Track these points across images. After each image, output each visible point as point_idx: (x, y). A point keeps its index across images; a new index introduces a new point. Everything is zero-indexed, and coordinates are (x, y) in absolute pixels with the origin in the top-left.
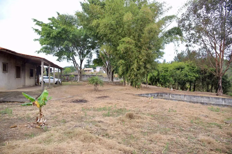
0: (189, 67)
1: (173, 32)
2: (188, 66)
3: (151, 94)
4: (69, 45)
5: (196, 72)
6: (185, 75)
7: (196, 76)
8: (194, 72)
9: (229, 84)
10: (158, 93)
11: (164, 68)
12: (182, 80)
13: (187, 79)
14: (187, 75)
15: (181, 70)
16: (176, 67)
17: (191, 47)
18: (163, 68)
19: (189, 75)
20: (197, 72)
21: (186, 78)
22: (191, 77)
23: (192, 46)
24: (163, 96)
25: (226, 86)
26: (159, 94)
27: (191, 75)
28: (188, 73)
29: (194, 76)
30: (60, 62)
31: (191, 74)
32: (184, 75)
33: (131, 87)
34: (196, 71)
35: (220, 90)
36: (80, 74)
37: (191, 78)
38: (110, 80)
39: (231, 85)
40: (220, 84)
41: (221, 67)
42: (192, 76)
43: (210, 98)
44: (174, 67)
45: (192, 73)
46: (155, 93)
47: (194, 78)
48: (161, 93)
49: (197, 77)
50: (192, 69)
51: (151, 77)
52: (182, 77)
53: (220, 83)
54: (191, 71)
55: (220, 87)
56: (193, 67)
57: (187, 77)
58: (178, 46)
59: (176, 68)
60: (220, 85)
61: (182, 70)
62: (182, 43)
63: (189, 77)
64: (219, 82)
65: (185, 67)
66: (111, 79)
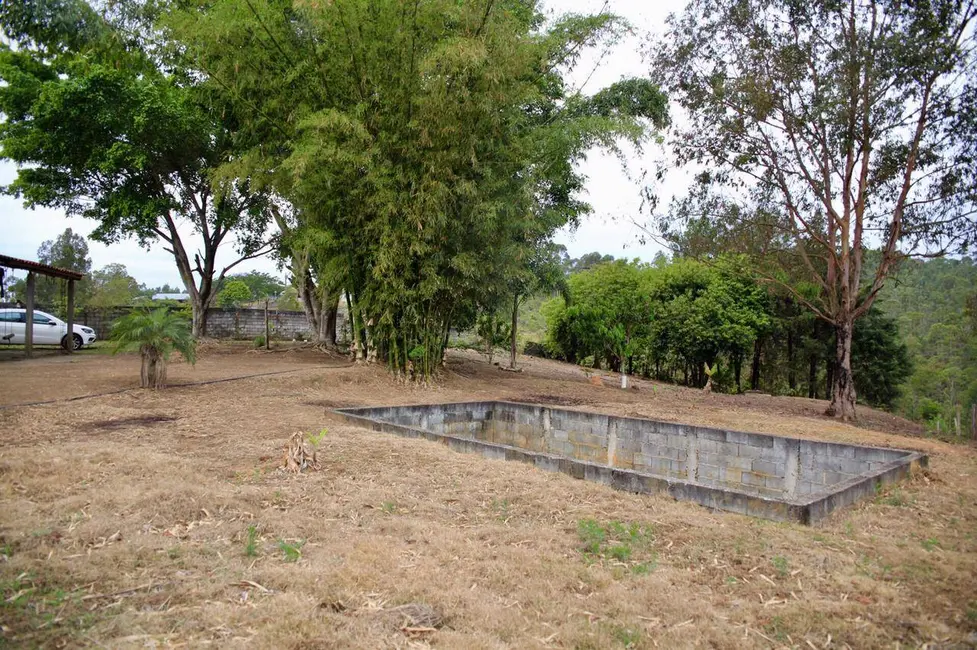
0: (728, 282)
1: (617, 103)
2: (724, 275)
3: (444, 408)
4: (133, 161)
5: (760, 306)
6: (707, 315)
7: (759, 323)
8: (750, 303)
9: (902, 362)
10: (494, 404)
11: (618, 286)
12: (695, 339)
13: (715, 337)
14: (720, 316)
15: (690, 293)
16: (670, 281)
17: (726, 184)
18: (616, 283)
19: (729, 318)
20: (764, 305)
21: (715, 331)
22: (738, 327)
23: (729, 181)
24: (516, 415)
25: (888, 368)
26: (499, 410)
27: (735, 319)
28: (724, 307)
29: (752, 324)
30: (108, 244)
31: (735, 314)
32: (705, 319)
33: (384, 370)
34: (757, 301)
35: (844, 387)
36: (199, 304)
37: (736, 333)
38: (318, 333)
39: (910, 366)
40: (843, 358)
41: (851, 281)
42: (743, 322)
43: (729, 437)
44: (662, 282)
45: (741, 308)
46: (472, 404)
47: (750, 334)
48: (504, 404)
49: (764, 326)
50: (742, 292)
51: (564, 324)
52: (694, 326)
53: (844, 354)
54: (736, 300)
55: (845, 374)
56: (747, 283)
57: (716, 327)
58: (660, 176)
59: (672, 286)
60: (843, 365)
61: (696, 295)
62: (678, 163)
63: (727, 325)
64: (840, 352)
65: (709, 283)
66: (323, 328)
